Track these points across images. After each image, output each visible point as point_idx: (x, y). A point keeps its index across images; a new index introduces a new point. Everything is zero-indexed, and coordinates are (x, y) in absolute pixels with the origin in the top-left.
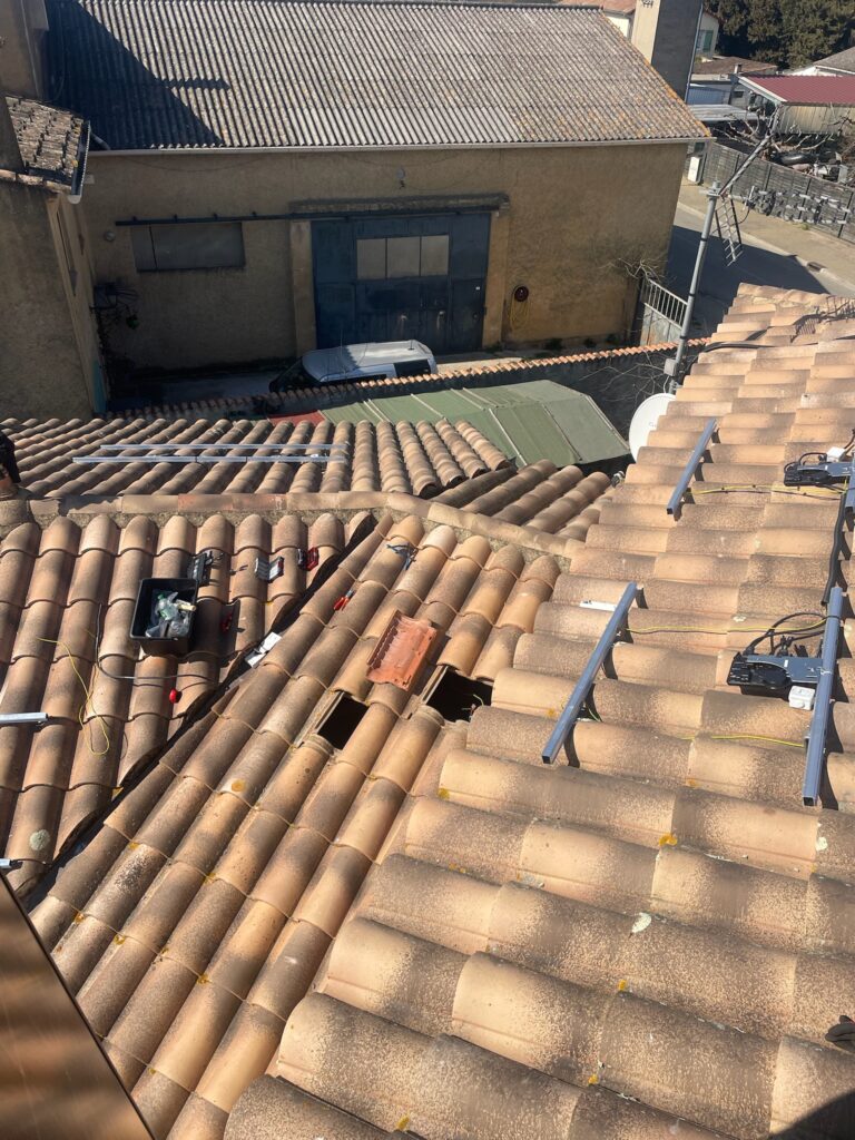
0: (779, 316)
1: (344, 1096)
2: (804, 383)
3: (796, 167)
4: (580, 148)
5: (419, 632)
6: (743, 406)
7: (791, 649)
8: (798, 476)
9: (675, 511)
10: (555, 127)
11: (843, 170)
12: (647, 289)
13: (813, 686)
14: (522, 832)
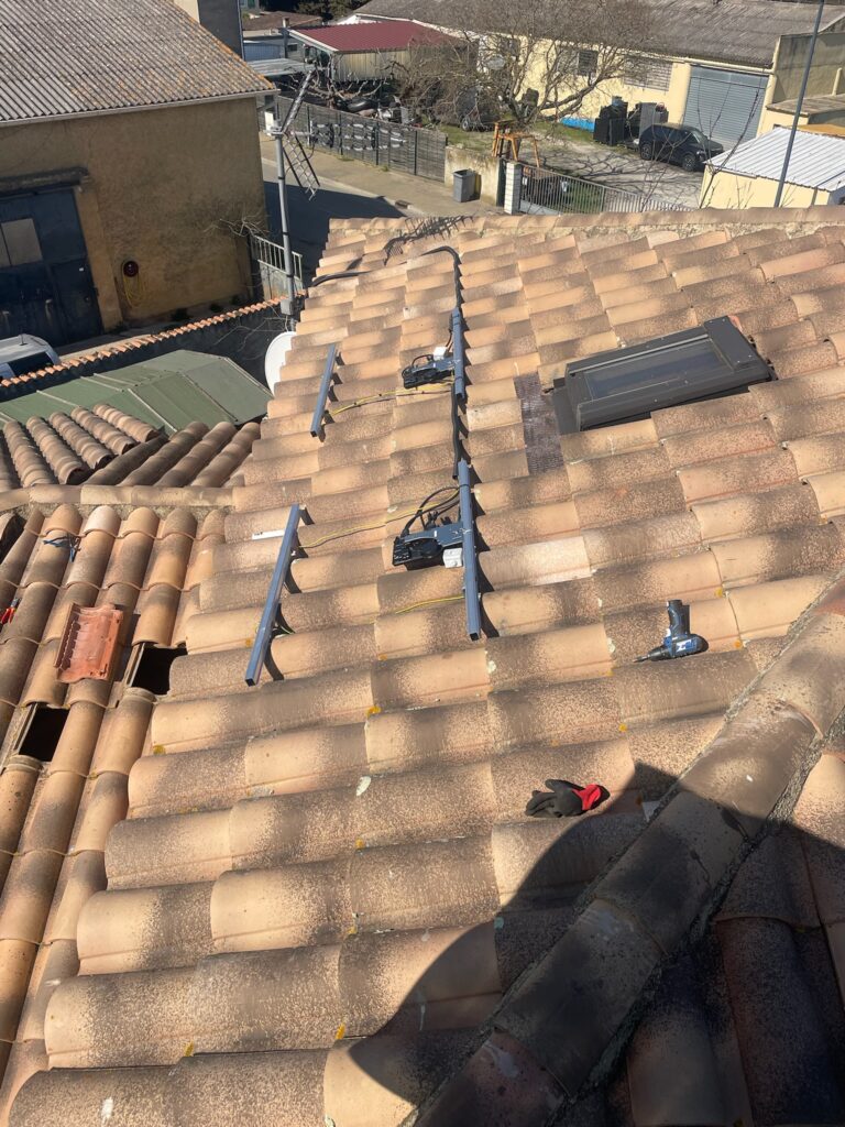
0: (370, 243)
1: (125, 1055)
2: (403, 299)
3: (362, 113)
4: (148, 112)
5: (103, 619)
6: (356, 328)
7: (438, 522)
8: (414, 378)
9: (318, 433)
10: (116, 93)
11: (404, 112)
12: (256, 245)
13: (459, 545)
14: (243, 753)
